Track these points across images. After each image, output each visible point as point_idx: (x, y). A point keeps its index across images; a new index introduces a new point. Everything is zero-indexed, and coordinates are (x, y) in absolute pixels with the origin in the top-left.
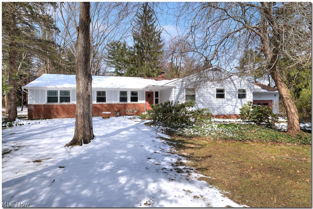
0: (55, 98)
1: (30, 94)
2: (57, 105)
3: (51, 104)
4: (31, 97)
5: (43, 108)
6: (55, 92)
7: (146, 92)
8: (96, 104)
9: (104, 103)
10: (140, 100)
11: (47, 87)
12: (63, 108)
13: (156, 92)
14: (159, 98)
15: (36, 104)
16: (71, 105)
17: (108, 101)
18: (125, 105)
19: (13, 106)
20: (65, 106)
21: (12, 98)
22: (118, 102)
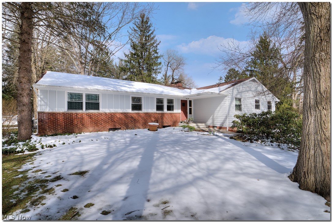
0: (78, 104)
1: (42, 97)
2: (82, 114)
3: (74, 111)
4: (43, 102)
5: (61, 118)
6: (80, 96)
7: (181, 100)
8: (132, 113)
9: (140, 112)
10: (176, 109)
11: (73, 87)
12: (91, 118)
13: (189, 101)
14: (192, 107)
15: (51, 111)
16: (101, 114)
17: (144, 109)
18: (163, 114)
19: (27, 114)
20: (95, 114)
21: (25, 100)
22: (154, 110)
